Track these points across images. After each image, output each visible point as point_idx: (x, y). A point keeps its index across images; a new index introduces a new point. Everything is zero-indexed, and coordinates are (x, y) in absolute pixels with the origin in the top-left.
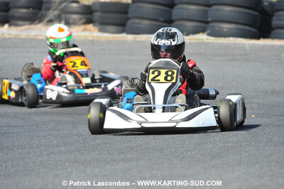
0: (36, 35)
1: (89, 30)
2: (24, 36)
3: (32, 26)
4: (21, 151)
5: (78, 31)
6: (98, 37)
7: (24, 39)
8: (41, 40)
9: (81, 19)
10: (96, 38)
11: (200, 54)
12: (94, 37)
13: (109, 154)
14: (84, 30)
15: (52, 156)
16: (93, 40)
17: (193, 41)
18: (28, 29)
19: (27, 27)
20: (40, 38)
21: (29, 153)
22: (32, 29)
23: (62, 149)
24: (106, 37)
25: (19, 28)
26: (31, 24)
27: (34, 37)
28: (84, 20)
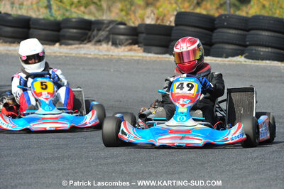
0: (85, 54)
1: (135, 50)
2: (74, 55)
3: (81, 45)
4: (71, 161)
5: (124, 51)
6: (143, 57)
7: (74, 57)
8: (90, 58)
9: (127, 40)
10: (141, 58)
11: (239, 75)
12: (139, 56)
13: (154, 166)
14: (130, 50)
15: (100, 167)
16: (139, 60)
17: (231, 63)
18: (77, 48)
19: (77, 46)
20: (89, 56)
21: (78, 163)
22: (81, 48)
23: (109, 161)
24: (150, 57)
25: (69, 47)
26: (81, 44)
27: (83, 55)
28: (130, 41)
